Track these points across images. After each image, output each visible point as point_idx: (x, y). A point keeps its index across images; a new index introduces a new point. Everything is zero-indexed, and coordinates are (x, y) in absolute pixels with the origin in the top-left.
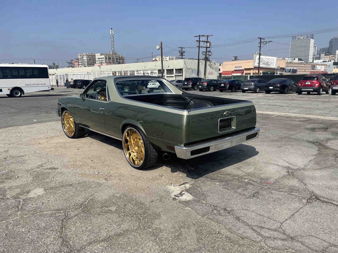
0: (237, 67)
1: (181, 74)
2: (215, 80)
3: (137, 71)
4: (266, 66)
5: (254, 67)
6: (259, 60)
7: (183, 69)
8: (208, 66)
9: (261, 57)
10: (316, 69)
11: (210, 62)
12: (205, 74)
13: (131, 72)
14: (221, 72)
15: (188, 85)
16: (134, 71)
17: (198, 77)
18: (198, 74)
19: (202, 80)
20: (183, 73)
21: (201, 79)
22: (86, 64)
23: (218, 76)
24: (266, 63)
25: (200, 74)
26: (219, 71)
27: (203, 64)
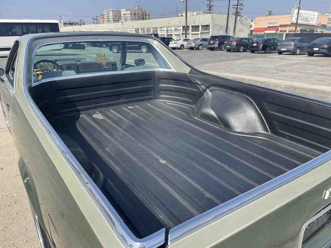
0: (271, 23)
1: (208, 31)
2: (246, 39)
4: (305, 22)
5: (291, 23)
6: (298, 15)
7: (210, 25)
8: (238, 22)
9: (301, 11)
11: (241, 17)
12: (234, 31)
13: (154, 29)
14: (252, 29)
15: (213, 44)
17: (226, 35)
18: (226, 31)
19: (231, 38)
20: (209, 30)
21: (229, 37)
22: (112, 21)
23: (249, 33)
24: (305, 18)
25: (228, 31)
26: (251, 27)
27: (233, 19)
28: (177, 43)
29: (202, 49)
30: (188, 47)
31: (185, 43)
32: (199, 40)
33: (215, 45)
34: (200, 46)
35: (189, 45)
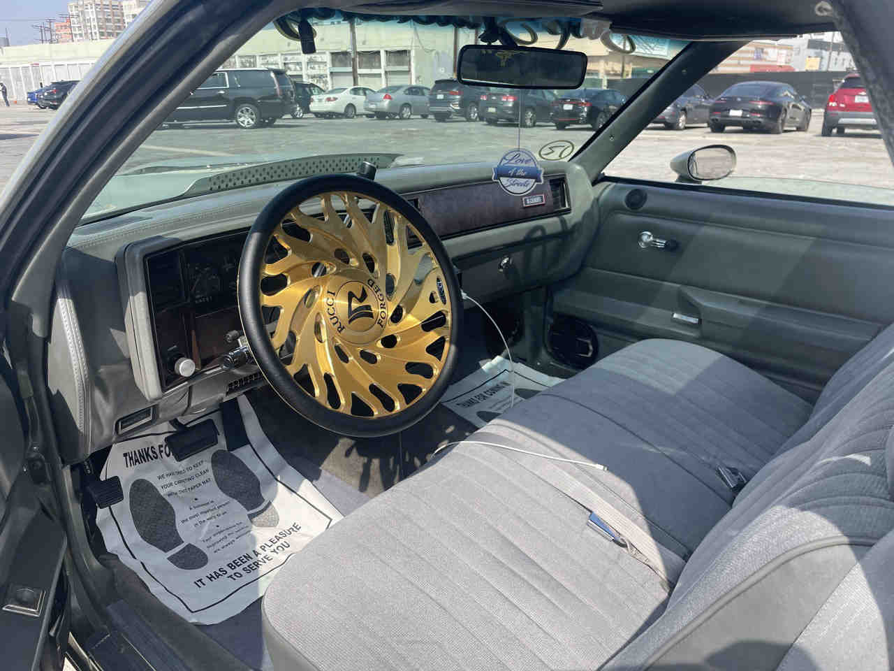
1: (405, 68)
3: (264, 56)
4: (642, 51)
10: (765, 60)
13: (243, 60)
15: (446, 102)
16: (254, 57)
18: (455, 69)
20: (410, 65)
22: (95, 33)
28: (335, 99)
29: (412, 117)
30: (371, 110)
31: (359, 100)
32: (401, 92)
33: (451, 105)
34: (405, 109)
35: (373, 106)
